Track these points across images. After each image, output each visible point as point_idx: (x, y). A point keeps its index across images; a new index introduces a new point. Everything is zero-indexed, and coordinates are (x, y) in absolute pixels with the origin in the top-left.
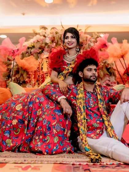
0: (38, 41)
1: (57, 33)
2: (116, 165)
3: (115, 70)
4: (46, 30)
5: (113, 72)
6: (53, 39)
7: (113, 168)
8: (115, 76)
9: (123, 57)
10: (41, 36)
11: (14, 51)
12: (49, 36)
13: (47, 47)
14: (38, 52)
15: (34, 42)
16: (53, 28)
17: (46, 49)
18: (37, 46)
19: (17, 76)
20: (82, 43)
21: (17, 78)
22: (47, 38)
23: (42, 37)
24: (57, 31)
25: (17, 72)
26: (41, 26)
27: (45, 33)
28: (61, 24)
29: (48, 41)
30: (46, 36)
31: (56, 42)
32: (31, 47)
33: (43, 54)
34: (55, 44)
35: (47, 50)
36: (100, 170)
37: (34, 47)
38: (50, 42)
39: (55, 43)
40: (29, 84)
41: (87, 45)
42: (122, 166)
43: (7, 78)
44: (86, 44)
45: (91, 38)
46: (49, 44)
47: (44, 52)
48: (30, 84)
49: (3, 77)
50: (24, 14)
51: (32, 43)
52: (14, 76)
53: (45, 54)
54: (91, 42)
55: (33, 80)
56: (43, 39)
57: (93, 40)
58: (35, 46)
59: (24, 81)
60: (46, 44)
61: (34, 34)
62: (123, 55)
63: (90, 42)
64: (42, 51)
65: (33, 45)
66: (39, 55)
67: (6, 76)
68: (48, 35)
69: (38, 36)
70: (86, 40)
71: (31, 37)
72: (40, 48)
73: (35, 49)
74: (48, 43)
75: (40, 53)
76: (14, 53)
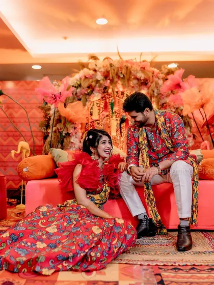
0: (86, 78)
1: (111, 65)
2: (190, 267)
3: (190, 118)
4: (97, 61)
5: (188, 122)
6: (106, 74)
7: (187, 272)
8: (191, 127)
9: (202, 106)
10: (90, 69)
11: (55, 95)
12: (101, 70)
13: (98, 85)
14: (86, 93)
15: (80, 79)
16: (107, 58)
17: (97, 88)
18: (85, 84)
19: (59, 126)
20: (147, 80)
21: (58, 129)
22: (98, 73)
23: (91, 72)
24: (112, 62)
25: (59, 120)
26: (89, 55)
27: (96, 65)
28: (117, 52)
29: (99, 77)
30: (97, 69)
31: (111, 79)
32: (77, 86)
33: (93, 95)
34: (109, 81)
35: (99, 90)
36: (173, 275)
37: (80, 86)
38: (102, 78)
39: (109, 79)
40: (74, 137)
41: (154, 83)
42: (197, 269)
43: (45, 128)
44: (152, 83)
45: (159, 73)
46: (101, 82)
47: (94, 92)
48: (76, 137)
49: (40, 126)
50: (65, 38)
51: (77, 80)
52: (55, 126)
53: (95, 96)
54: (159, 79)
55: (80, 131)
56: (93, 75)
57: (161, 76)
58: (82, 85)
59: (68, 132)
60: (97, 81)
61: (81, 67)
62: (203, 105)
63: (157, 79)
64: (92, 92)
65: (79, 83)
66: (87, 97)
67: (43, 126)
68: (100, 68)
69: (85, 70)
70: (153, 76)
71: (76, 70)
72: (89, 87)
73: (81, 89)
74: (99, 79)
75: (89, 94)
76: (56, 98)
